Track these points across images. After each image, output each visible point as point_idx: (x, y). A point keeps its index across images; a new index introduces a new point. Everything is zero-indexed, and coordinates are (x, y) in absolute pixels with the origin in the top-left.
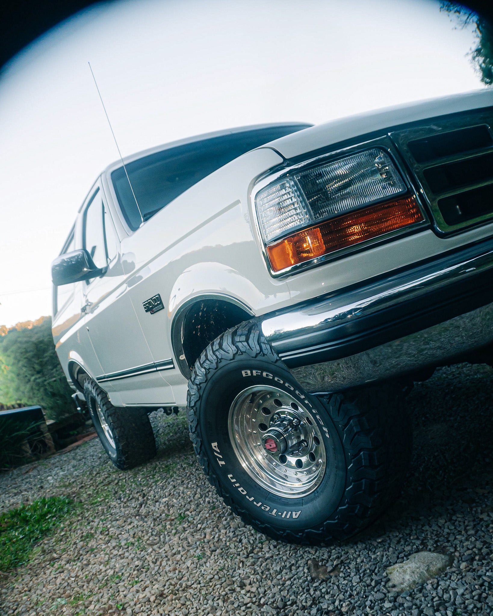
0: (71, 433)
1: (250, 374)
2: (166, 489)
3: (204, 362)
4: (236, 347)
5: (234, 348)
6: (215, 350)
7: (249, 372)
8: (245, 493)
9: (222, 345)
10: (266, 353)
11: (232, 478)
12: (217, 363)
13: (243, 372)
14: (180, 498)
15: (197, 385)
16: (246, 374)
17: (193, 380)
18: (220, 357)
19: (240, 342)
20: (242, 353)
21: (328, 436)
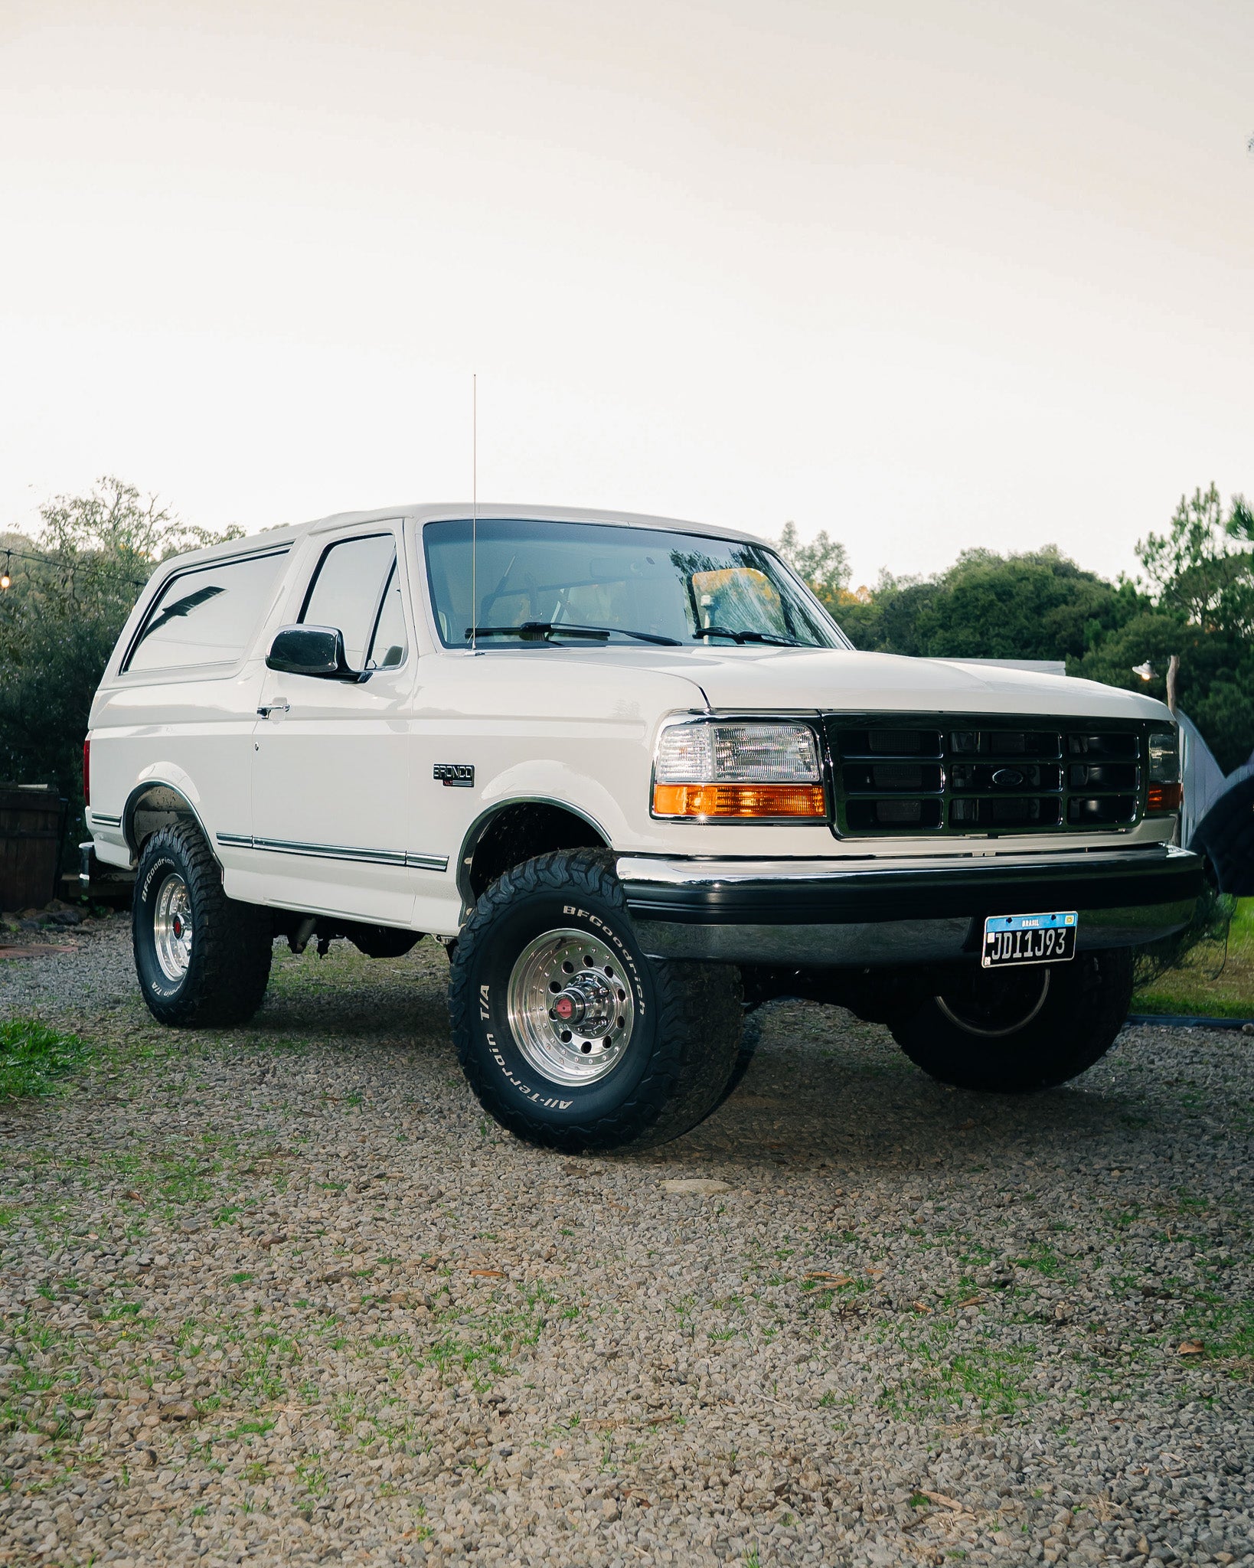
1: (573, 913)
3: (516, 878)
5: (566, 875)
6: (538, 867)
7: (573, 909)
8: (503, 1063)
9: (551, 865)
10: (605, 895)
11: (491, 1039)
12: (535, 886)
13: (566, 908)
16: (568, 912)
18: (542, 879)
19: (576, 870)
21: (642, 1012)
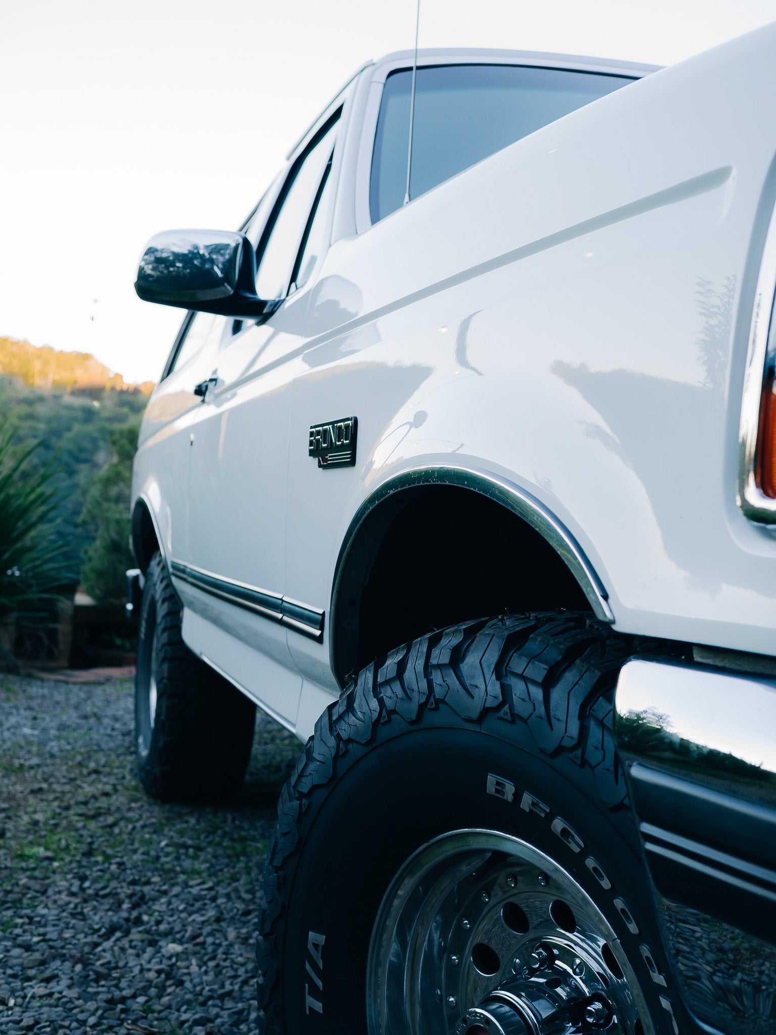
0: (118, 642)
2: (198, 911)
3: (387, 682)
4: (503, 686)
5: (495, 688)
6: (434, 661)
7: (510, 789)
9: (463, 658)
10: (593, 762)
12: (422, 707)
13: (491, 779)
14: (212, 964)
15: (338, 737)
16: (497, 791)
17: (334, 718)
18: (438, 692)
19: (522, 677)
20: (515, 717)
